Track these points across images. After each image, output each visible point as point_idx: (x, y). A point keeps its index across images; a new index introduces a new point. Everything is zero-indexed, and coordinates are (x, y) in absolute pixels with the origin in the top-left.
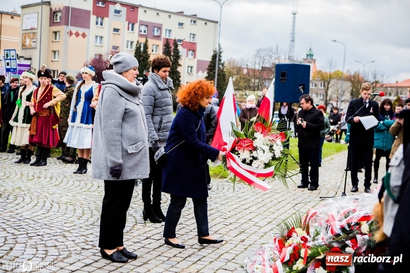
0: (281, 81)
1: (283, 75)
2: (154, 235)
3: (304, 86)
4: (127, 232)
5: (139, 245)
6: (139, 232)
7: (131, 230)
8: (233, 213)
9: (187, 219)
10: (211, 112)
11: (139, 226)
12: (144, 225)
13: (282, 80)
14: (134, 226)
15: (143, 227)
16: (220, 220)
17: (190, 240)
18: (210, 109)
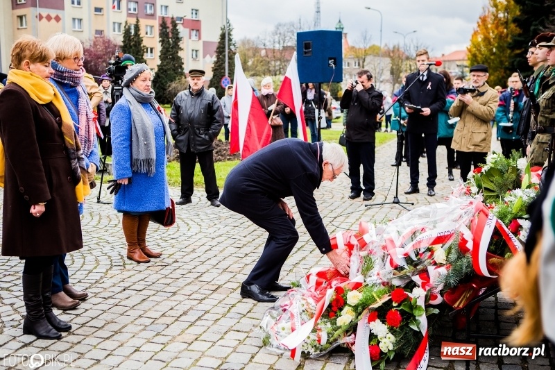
0: (304, 55)
1: (307, 46)
2: (134, 283)
3: (335, 59)
4: (95, 283)
5: (112, 301)
6: (113, 280)
7: (101, 278)
8: (249, 238)
9: (184, 254)
10: (212, 102)
11: (115, 271)
12: (122, 268)
13: (306, 53)
14: (107, 271)
15: (119, 272)
16: (232, 250)
17: (187, 287)
18: (211, 97)
